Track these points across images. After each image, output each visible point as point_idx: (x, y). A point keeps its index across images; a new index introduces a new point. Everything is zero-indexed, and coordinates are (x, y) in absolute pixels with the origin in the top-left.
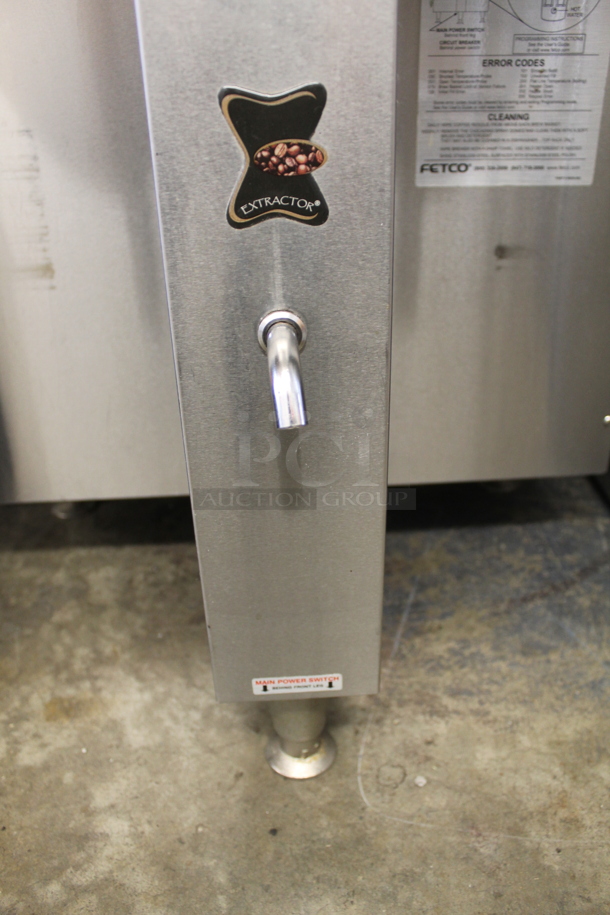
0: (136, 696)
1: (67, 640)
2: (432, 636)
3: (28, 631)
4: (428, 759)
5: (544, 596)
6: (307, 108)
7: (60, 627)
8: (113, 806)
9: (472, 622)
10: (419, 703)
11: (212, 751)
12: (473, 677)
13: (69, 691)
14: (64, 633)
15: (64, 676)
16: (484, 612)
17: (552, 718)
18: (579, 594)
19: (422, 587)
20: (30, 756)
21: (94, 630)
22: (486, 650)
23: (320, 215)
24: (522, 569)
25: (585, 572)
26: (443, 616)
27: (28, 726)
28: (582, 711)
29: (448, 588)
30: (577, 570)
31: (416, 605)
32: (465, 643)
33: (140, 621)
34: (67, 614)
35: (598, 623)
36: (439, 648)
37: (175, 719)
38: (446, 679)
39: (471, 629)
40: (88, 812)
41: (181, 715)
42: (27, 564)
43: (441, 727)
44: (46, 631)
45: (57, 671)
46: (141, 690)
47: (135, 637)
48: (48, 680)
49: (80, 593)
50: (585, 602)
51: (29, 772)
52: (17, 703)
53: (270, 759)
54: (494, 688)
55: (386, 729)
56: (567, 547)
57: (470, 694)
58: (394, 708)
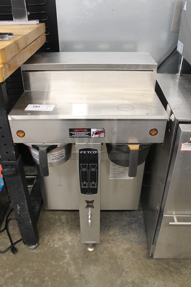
0: (70, 238)
1: (59, 228)
2: (110, 231)
3: (53, 226)
4: (107, 249)
5: (128, 225)
6: (92, 202)
7: (58, 226)
8: (67, 253)
9: (117, 229)
10: (107, 241)
11: (80, 246)
12: (115, 238)
13: (60, 237)
14: (59, 227)
15: (59, 234)
16: (119, 228)
17: (124, 245)
18: (133, 226)
19: (111, 222)
20: (56, 246)
21: (63, 227)
22: (118, 234)
23: (94, 208)
24: (126, 220)
25: (136, 222)
26: (113, 228)
27: (55, 241)
28: (128, 244)
29: (114, 223)
30: (134, 221)
31: (109, 226)
32: (115, 233)
33: (69, 226)
34: (58, 224)
35: (135, 231)
36: (111, 233)
37: (75, 241)
38: (111, 238)
39: (116, 230)
40: (65, 254)
41: (76, 241)
42: (51, 214)
43: (109, 245)
44: (56, 226)
45: (58, 233)
46: (70, 237)
47: (69, 228)
48: (57, 235)
49: (60, 220)
50: (134, 227)
51: (56, 248)
52: (53, 238)
53: (87, 248)
54: (117, 240)
55: (102, 245)
56: (134, 217)
57: (114, 241)
58: (104, 242)
